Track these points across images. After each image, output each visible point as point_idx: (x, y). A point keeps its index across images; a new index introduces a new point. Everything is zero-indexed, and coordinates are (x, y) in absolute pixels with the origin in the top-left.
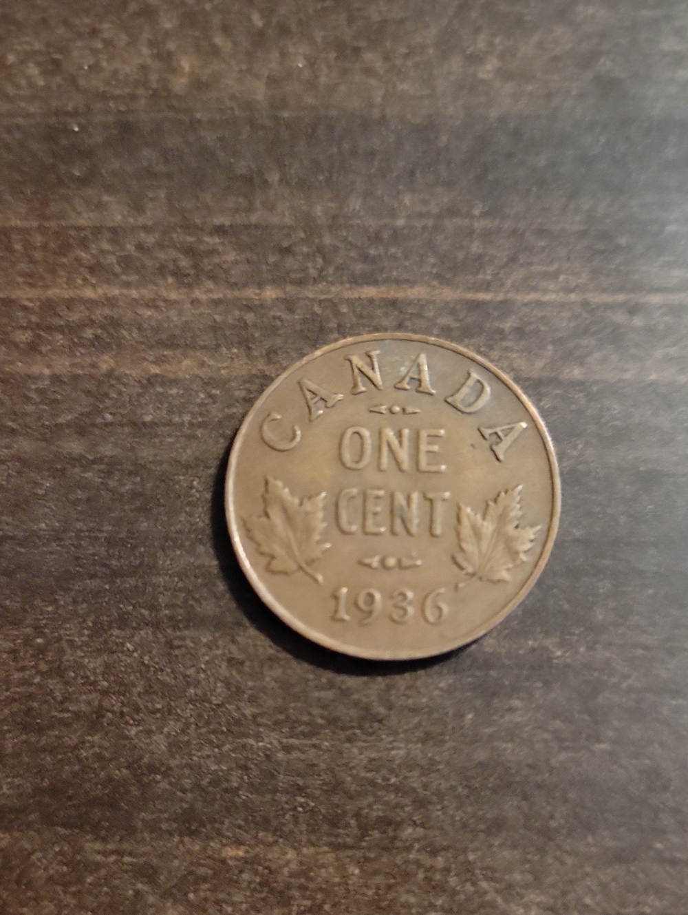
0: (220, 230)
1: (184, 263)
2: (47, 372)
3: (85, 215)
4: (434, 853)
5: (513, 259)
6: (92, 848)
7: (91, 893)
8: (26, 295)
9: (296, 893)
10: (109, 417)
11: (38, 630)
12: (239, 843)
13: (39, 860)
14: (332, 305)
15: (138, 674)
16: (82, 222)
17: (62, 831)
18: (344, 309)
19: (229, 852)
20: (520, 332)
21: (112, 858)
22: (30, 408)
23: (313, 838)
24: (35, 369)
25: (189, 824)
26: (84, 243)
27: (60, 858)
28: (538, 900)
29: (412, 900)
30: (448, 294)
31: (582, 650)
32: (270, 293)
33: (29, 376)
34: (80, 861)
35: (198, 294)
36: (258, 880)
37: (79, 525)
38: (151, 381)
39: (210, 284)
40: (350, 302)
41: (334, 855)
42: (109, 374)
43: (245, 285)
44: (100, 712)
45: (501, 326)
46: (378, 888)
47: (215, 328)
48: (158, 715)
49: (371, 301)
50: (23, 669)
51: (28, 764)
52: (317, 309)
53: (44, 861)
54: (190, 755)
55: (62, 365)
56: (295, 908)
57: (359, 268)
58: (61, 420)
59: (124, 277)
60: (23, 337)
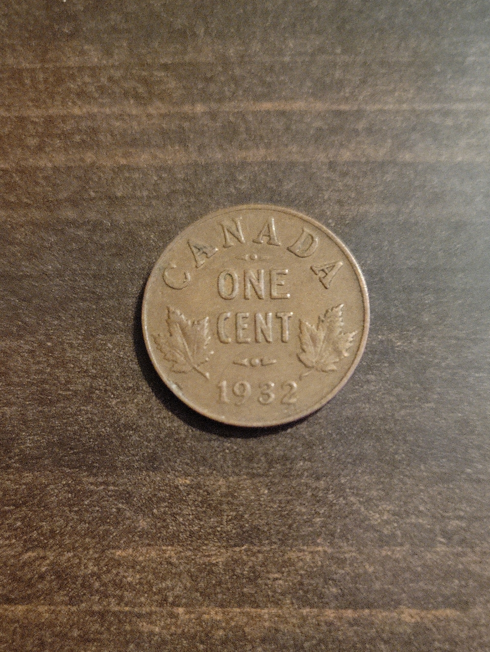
0: (165, 67)
1: (141, 90)
2: (50, 165)
3: (72, 58)
4: (318, 479)
5: (364, 82)
6: (87, 480)
7: (87, 511)
8: (34, 113)
9: (225, 507)
10: (93, 194)
11: (49, 337)
12: (187, 475)
13: (52, 489)
14: (242, 115)
15: (116, 365)
16: (71, 63)
17: (68, 470)
18: (250, 118)
19: (180, 481)
20: (369, 131)
21: (102, 487)
22: (38, 189)
23: (237, 471)
24: (42, 163)
25: (152, 462)
26: (73, 77)
27: (66, 488)
28: (388, 508)
29: (304, 510)
30: (319, 106)
31: (414, 341)
32: (199, 108)
33: (37, 168)
34: (79, 491)
35: (151, 110)
36: (200, 499)
37: (74, 266)
38: (121, 168)
39: (159, 104)
40: (254, 114)
41: (250, 481)
42: (93, 164)
43: (183, 103)
44: (91, 389)
45: (356, 127)
46: (280, 502)
47: (164, 133)
48: (130, 391)
49: (268, 112)
50: (39, 363)
51: (43, 427)
52: (231, 119)
53: (56, 491)
54: (152, 417)
55: (60, 159)
56: (225, 517)
57: (259, 90)
58: (60, 196)
59: (100, 100)
60: (33, 142)
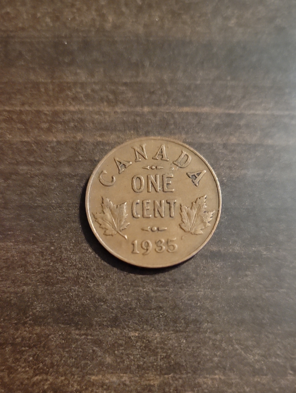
0: (125, 84)
1: (111, 97)
2: (55, 140)
3: (70, 78)
4: (216, 334)
5: (244, 97)
6: (75, 333)
7: (74, 351)
8: (46, 109)
9: (159, 350)
10: (81, 158)
11: (52, 244)
12: (136, 330)
13: (52, 338)
14: (172, 115)
15: (94, 262)
16: (69, 80)
17: (63, 326)
18: (176, 116)
19: (132, 334)
20: (247, 126)
21: (83, 337)
22: (47, 154)
23: (167, 328)
24: (50, 139)
25: (115, 322)
26: (70, 89)
27: (61, 337)
28: (258, 352)
29: (207, 353)
30: (219, 111)
31: (274, 251)
32: (146, 109)
33: (47, 141)
34: (69, 339)
35: (118, 109)
36: (144, 345)
37: (69, 201)
38: (98, 144)
39: (122, 106)
40: (179, 113)
41: (175, 335)
42: (81, 141)
43: (136, 106)
44: (78, 277)
45: (239, 123)
46: (193, 348)
47: (124, 123)
48: (102, 278)
49: (187, 113)
50: (46, 259)
51: (48, 299)
52: (165, 116)
53: (55, 338)
54: (115, 294)
55: (61, 137)
56: (159, 357)
57: (182, 100)
58: (61, 159)
59: (86, 103)
60: (45, 126)
